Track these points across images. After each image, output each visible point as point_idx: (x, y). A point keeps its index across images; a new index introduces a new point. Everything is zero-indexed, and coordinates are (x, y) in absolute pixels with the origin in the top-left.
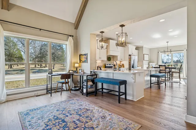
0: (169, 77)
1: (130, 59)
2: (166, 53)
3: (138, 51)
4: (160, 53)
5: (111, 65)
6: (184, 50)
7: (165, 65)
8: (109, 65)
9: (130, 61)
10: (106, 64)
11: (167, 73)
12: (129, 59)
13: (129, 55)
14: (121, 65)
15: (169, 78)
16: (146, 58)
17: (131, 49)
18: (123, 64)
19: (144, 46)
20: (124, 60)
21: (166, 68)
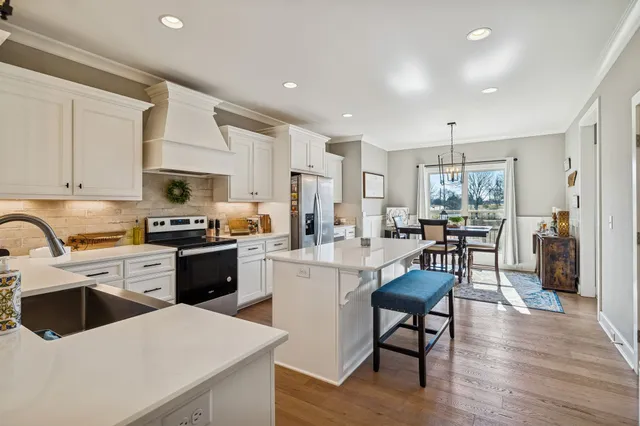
0: (457, 270)
1: (296, 193)
2: (447, 169)
3: (341, 158)
4: (424, 172)
5: (187, 222)
6: (508, 159)
7: (444, 217)
8: (173, 223)
9: (295, 203)
10: (151, 221)
11: (453, 252)
12: (292, 192)
13: (293, 174)
14: (255, 219)
15: (459, 274)
16: (375, 187)
17: (305, 148)
18: (266, 219)
19: (363, 140)
20: (273, 199)
21: (447, 233)
